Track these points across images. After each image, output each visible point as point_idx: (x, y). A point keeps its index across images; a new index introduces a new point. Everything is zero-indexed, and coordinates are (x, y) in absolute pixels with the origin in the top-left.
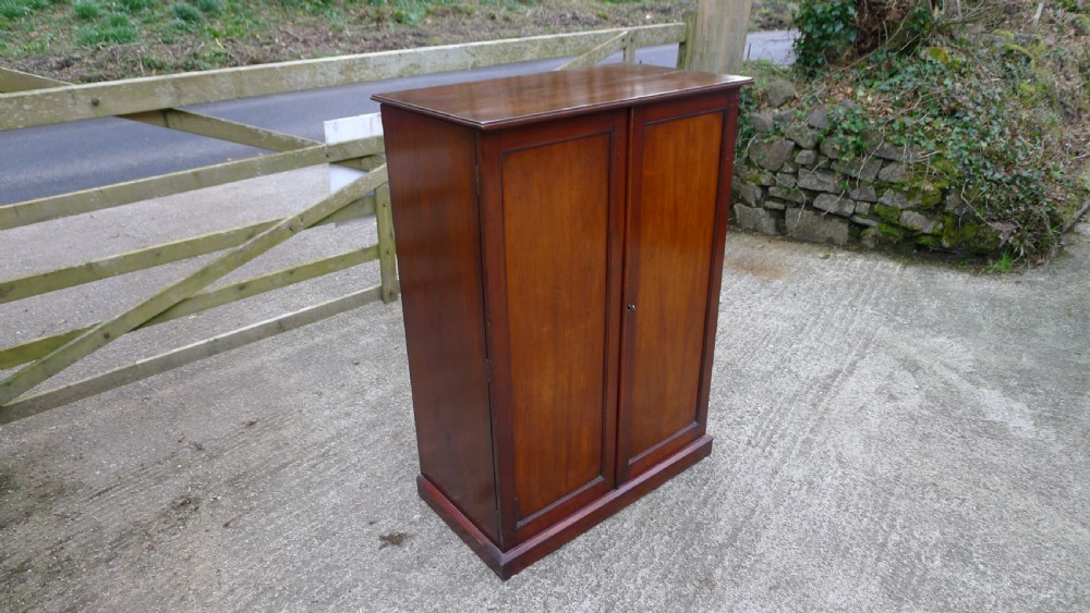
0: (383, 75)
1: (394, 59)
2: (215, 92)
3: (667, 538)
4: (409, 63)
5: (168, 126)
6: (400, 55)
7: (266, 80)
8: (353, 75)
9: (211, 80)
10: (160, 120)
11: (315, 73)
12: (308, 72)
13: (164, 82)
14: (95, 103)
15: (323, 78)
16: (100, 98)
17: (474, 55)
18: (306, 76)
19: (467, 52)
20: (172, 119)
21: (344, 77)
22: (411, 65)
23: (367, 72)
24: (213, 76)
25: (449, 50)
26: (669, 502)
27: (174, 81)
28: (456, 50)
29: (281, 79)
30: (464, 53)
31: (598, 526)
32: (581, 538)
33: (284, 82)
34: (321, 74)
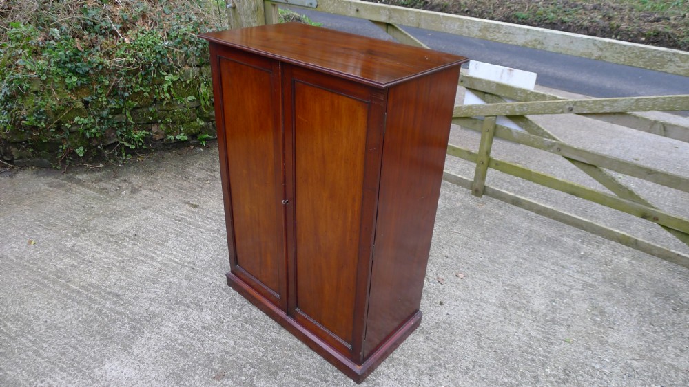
0: (511, 41)
1: (523, 32)
2: (406, 20)
3: (261, 354)
4: (534, 38)
5: (387, 32)
6: (528, 30)
7: (433, 22)
8: (488, 34)
9: (405, 13)
10: (385, 28)
11: (463, 26)
12: (458, 23)
13: (385, 8)
14: (357, 11)
15: (467, 30)
16: (359, 9)
17: (601, 49)
18: (456, 25)
19: (595, 44)
20: (390, 29)
21: (481, 34)
22: (536, 40)
23: (498, 35)
24: (407, 11)
25: (574, 38)
26: (296, 356)
27: (389, 9)
28: (583, 40)
29: (442, 23)
30: (591, 45)
31: (271, 320)
32: (261, 313)
33: (443, 26)
34: (467, 27)
